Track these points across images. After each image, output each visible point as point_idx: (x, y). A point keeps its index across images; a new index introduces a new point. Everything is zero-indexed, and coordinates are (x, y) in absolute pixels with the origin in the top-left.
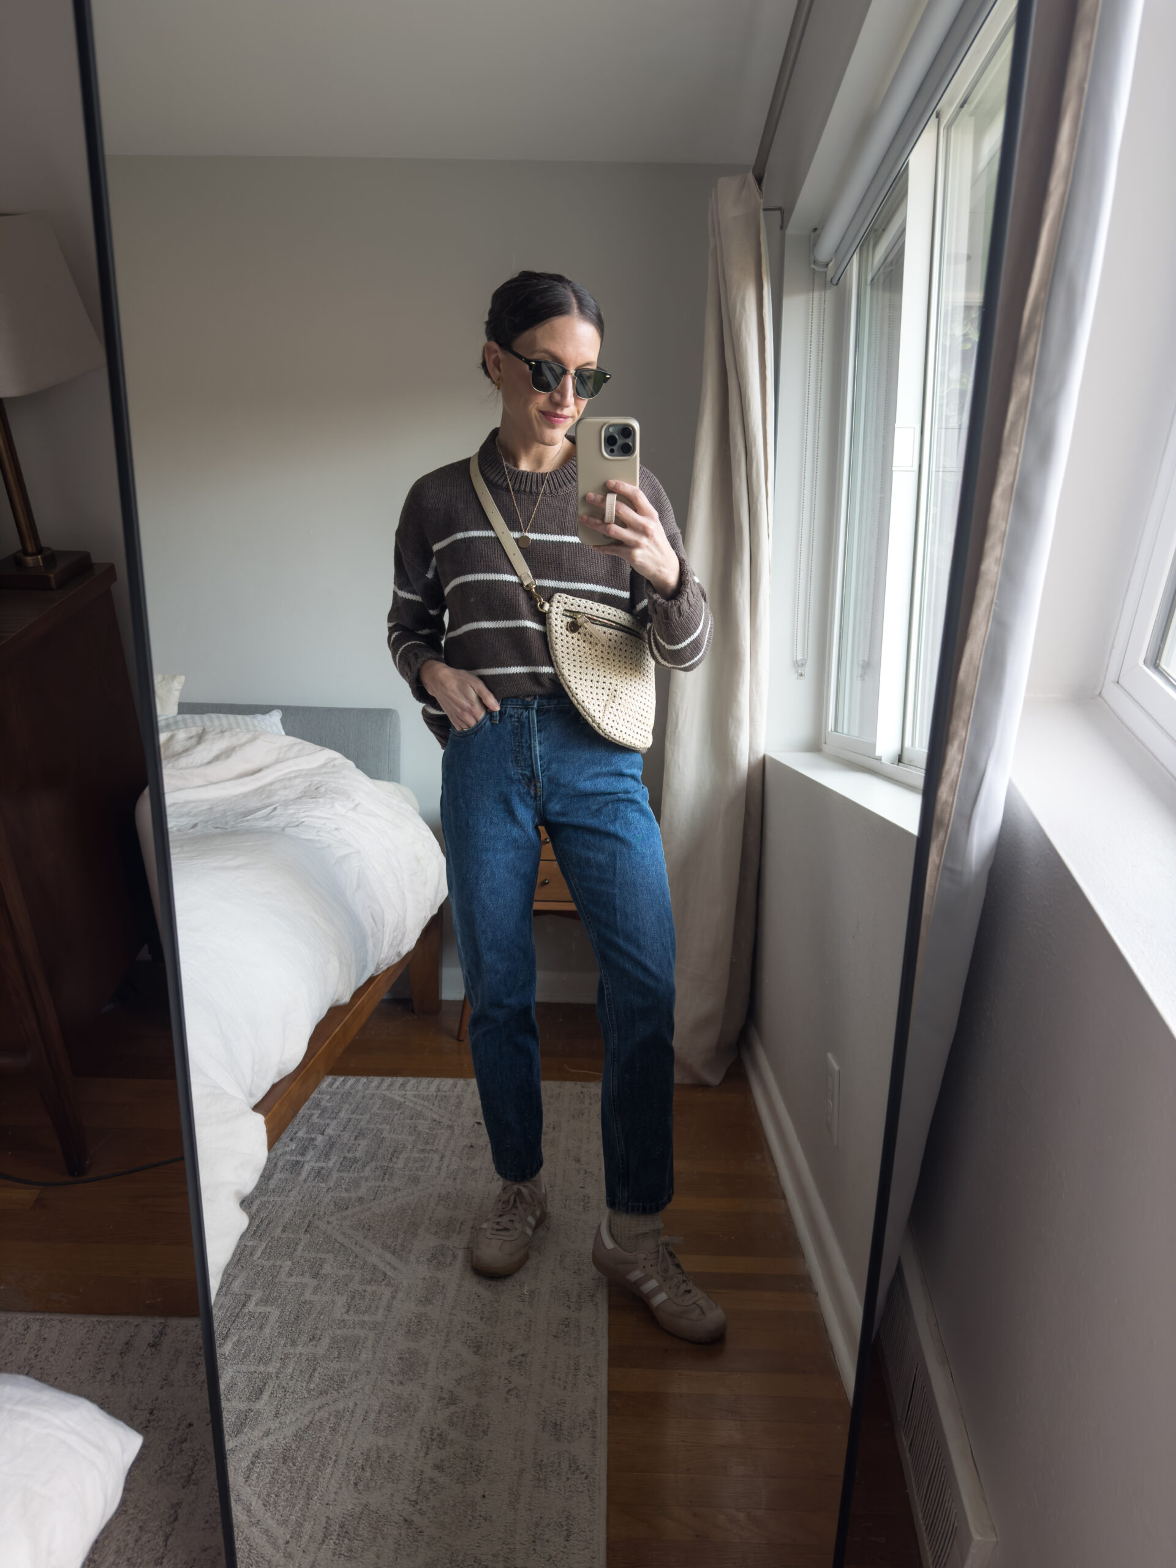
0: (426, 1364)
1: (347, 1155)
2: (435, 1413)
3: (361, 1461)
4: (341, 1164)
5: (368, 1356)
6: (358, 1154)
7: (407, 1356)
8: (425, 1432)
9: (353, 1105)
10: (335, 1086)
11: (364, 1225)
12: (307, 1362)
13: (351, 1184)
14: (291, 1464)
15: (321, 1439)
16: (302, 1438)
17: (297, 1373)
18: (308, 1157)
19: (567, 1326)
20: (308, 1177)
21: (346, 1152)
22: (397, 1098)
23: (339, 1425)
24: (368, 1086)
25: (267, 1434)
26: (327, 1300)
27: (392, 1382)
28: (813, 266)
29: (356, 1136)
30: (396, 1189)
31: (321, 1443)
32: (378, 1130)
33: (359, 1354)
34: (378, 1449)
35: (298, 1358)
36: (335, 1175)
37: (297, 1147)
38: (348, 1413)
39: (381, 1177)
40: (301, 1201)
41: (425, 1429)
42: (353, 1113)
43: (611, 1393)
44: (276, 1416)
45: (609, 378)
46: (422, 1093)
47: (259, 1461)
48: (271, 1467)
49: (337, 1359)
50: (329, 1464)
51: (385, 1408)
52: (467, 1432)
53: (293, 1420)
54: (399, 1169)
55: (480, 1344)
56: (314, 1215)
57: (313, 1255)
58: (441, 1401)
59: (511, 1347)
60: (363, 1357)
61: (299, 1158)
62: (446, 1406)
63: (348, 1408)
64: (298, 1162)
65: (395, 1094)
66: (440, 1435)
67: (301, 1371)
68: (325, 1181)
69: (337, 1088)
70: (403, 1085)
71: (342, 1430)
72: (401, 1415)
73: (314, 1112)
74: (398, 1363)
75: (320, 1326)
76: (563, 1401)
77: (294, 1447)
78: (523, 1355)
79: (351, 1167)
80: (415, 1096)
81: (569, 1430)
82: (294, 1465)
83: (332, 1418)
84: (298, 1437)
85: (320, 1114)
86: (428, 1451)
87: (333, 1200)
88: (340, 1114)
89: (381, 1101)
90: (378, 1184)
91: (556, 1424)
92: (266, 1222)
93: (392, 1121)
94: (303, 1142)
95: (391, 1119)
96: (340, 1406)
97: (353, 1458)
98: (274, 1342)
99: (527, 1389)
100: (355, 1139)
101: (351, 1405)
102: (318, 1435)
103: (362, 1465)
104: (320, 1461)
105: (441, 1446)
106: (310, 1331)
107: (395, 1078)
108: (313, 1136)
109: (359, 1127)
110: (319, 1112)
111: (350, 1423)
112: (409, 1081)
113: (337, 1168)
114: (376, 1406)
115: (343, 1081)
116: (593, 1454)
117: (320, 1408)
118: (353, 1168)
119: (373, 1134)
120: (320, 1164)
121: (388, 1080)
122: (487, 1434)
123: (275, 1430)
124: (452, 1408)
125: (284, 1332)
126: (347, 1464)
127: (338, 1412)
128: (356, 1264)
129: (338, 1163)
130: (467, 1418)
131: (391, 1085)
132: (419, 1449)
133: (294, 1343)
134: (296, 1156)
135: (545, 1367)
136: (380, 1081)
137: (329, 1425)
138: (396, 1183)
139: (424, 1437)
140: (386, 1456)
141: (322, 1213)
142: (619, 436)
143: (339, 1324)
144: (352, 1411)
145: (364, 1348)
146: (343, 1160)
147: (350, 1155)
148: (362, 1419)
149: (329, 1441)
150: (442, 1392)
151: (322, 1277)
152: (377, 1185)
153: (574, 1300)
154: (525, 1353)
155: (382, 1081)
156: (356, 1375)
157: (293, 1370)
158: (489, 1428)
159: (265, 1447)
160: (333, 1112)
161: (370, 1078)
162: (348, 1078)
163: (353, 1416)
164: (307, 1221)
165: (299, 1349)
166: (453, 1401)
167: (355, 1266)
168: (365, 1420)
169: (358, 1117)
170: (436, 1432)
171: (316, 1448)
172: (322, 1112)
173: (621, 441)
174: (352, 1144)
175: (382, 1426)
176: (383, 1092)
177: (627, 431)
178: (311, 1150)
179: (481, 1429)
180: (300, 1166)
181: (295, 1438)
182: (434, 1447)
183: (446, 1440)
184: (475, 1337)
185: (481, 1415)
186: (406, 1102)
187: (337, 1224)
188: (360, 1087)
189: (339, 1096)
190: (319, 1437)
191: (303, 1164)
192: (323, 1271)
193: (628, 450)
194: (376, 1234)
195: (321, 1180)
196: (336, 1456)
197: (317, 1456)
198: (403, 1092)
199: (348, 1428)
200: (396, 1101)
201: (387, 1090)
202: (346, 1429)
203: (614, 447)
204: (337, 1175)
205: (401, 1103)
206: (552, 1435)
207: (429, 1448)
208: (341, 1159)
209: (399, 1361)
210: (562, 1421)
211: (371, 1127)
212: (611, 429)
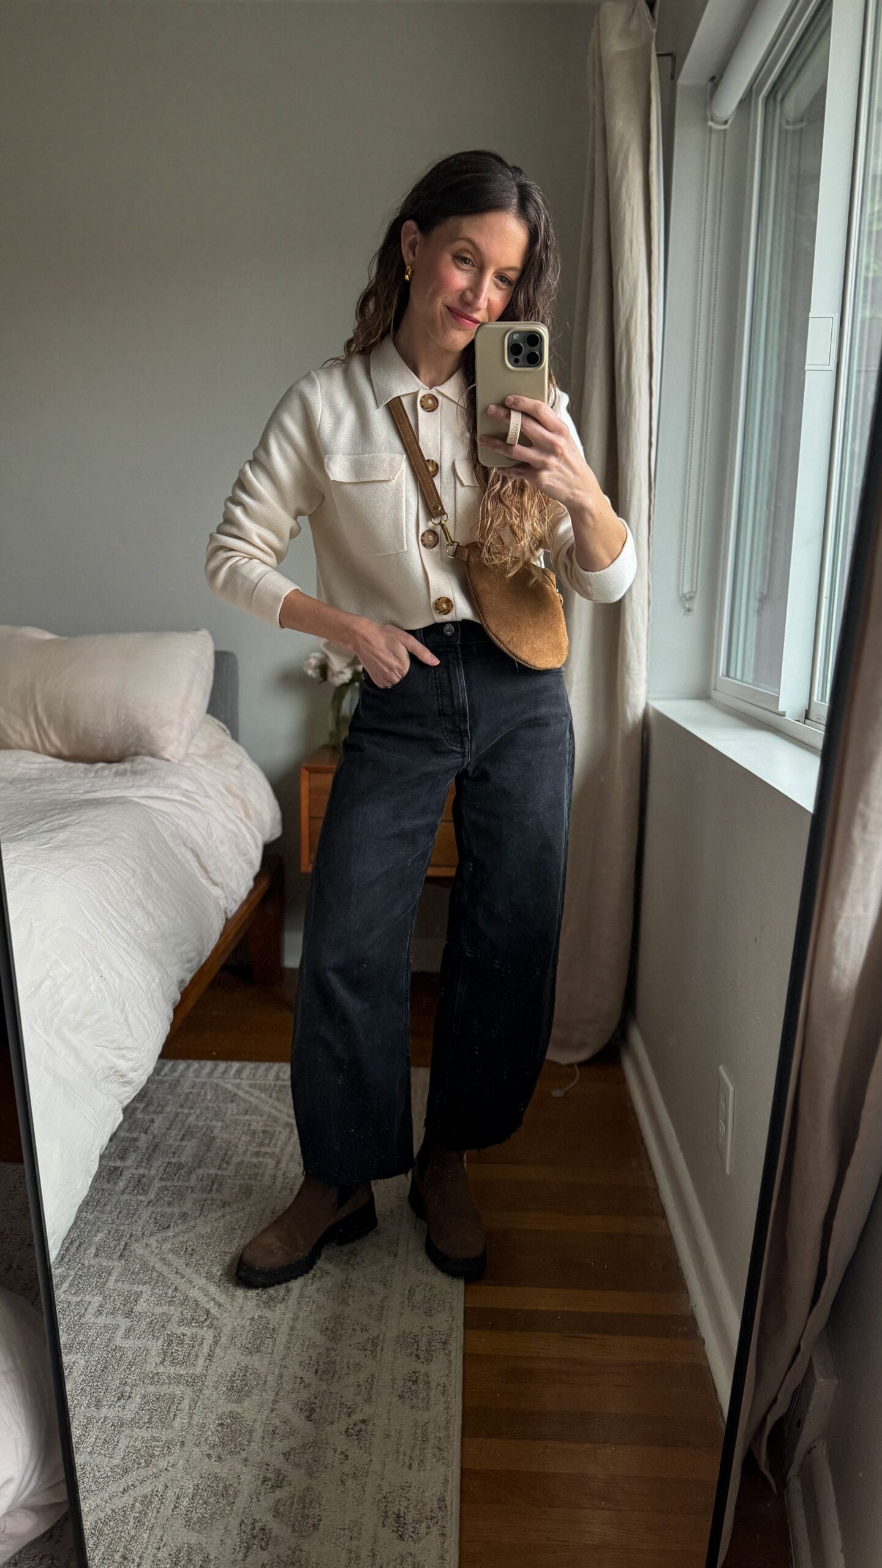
0: (251, 1432)
1: (171, 1160)
2: (258, 1499)
3: (169, 1565)
4: (165, 1170)
5: (184, 1421)
6: (183, 1159)
7: (229, 1421)
8: (246, 1525)
9: (182, 1097)
10: (163, 1073)
11: (187, 1249)
12: (113, 1428)
13: (175, 1196)
15: (123, 1534)
17: (100, 1443)
18: (128, 1162)
19: (415, 1382)
20: (127, 1187)
21: (171, 1155)
22: (230, 1087)
23: (146, 1514)
24: (199, 1072)
26: (140, 1346)
27: (209, 1456)
29: (183, 1136)
30: (225, 1203)
31: (123, 1540)
32: (208, 1128)
33: (174, 1418)
35: (102, 1423)
36: (157, 1184)
37: (116, 1149)
38: (157, 1499)
39: (209, 1188)
40: (118, 1218)
41: (246, 1521)
42: (182, 1106)
43: (464, 1472)
46: (258, 1082)
49: (147, 1425)
51: (200, 1491)
52: (294, 1526)
53: (93, 1508)
54: (230, 1177)
55: (313, 1406)
56: (131, 1236)
57: (127, 1287)
58: (266, 1483)
59: (349, 1411)
60: (177, 1423)
61: (119, 1163)
62: (271, 1490)
63: (157, 1491)
64: (116, 1168)
65: (228, 1083)
66: (263, 1529)
67: (105, 1440)
68: (145, 1192)
69: (166, 1075)
70: (239, 1071)
71: (148, 1522)
72: (217, 1502)
73: (138, 1105)
74: (217, 1431)
75: (130, 1381)
76: (408, 1485)
78: (363, 1421)
79: (175, 1174)
80: (251, 1086)
81: (414, 1525)
83: (137, 1505)
85: (145, 1107)
86: (247, 1552)
87: (154, 1216)
88: (165, 1108)
89: (213, 1092)
90: (204, 1196)
91: (399, 1516)
92: (76, 1245)
93: (224, 1117)
94: (123, 1144)
95: (223, 1115)
96: (147, 1489)
97: (159, 1560)
98: (76, 1402)
99: (366, 1467)
100: (182, 1139)
101: (160, 1487)
102: (120, 1529)
104: (121, 1564)
105: (263, 1545)
106: (119, 1387)
107: (230, 1063)
108: (135, 1135)
109: (186, 1124)
110: (143, 1105)
111: (158, 1512)
113: (160, 1176)
114: (190, 1488)
115: (173, 1066)
117: (125, 1491)
118: (178, 1176)
119: (202, 1133)
120: (141, 1171)
121: (222, 1063)
122: (318, 1529)
124: (279, 1494)
125: (88, 1389)
127: (145, 1496)
128: (175, 1299)
129: (161, 1170)
130: (295, 1506)
131: (225, 1072)
132: (238, 1549)
133: (98, 1405)
134: (115, 1161)
135: (388, 1436)
136: (213, 1066)
137: (134, 1514)
138: (226, 1195)
139: (245, 1532)
140: (198, 1559)
141: (139, 1233)
142: (524, 344)
143: (153, 1378)
144: (162, 1495)
145: (179, 1410)
146: (167, 1166)
147: (174, 1160)
148: (173, 1506)
149: (133, 1537)
150: (268, 1470)
151: (136, 1316)
152: (204, 1198)
153: (424, 1348)
154: (366, 1418)
156: (169, 1444)
157: (96, 1439)
158: (321, 1520)
160: (158, 1105)
161: (202, 1062)
162: (177, 1062)
163: (162, 1503)
164: (123, 1243)
165: (104, 1411)
166: (280, 1483)
167: (174, 1301)
168: (176, 1507)
169: (186, 1111)
170: (258, 1525)
171: (117, 1546)
172: (147, 1106)
173: (526, 349)
174: (179, 1146)
175: (195, 1516)
176: (216, 1081)
177: (534, 339)
178: (132, 1153)
179: (310, 1521)
180: (119, 1173)
181: (93, 1531)
182: (255, 1547)
183: (270, 1537)
184: (309, 1398)
185: (311, 1502)
186: (240, 1093)
187: (157, 1247)
188: (190, 1074)
189: (167, 1085)
190: (122, 1532)
191: (122, 1171)
192: (138, 1309)
193: (534, 360)
194: (200, 1260)
195: (141, 1191)
196: (141, 1558)
197: (117, 1557)
198: (238, 1081)
199: (156, 1518)
200: (230, 1092)
201: (220, 1077)
202: (153, 1520)
203: (520, 357)
204: (159, 1185)
205: (235, 1095)
206: (393, 1531)
207: (248, 1548)
208: (165, 1165)
209: (219, 1428)
210: (406, 1511)
211: (200, 1124)
212: (515, 336)
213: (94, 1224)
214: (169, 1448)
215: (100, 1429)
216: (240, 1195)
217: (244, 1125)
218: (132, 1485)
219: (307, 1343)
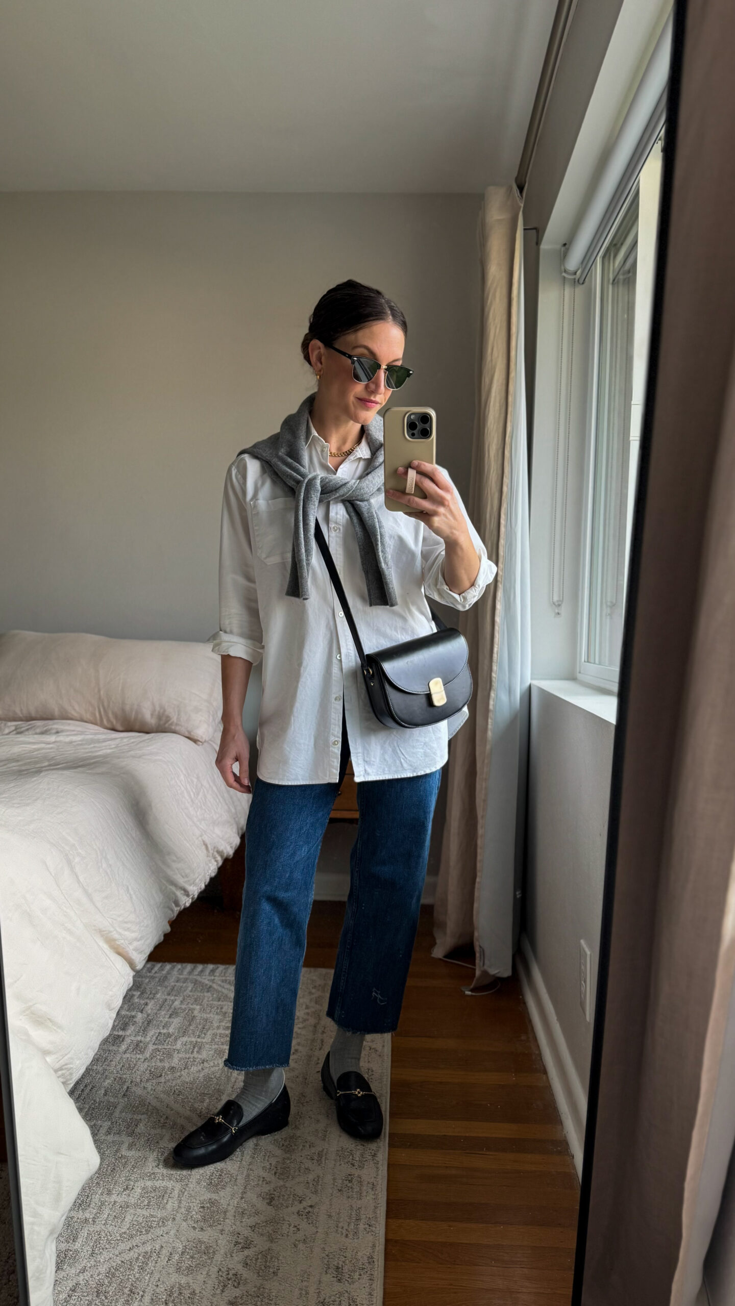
0: (225, 1212)
1: (162, 1031)
2: (232, 1256)
3: (164, 1297)
4: (157, 1038)
5: (174, 1205)
6: (171, 1030)
7: (208, 1205)
8: (223, 1272)
9: (169, 988)
10: (153, 971)
11: (175, 1091)
12: (121, 1209)
13: (165, 1056)
14: (103, 1298)
15: (130, 1276)
16: (113, 1275)
17: (111, 1218)
18: (128, 1032)
19: (350, 1181)
20: (128, 1049)
21: (161, 1028)
22: (207, 982)
23: (147, 1264)
24: (182, 971)
25: (83, 1270)
26: (140, 1155)
27: (194, 1228)
28: (564, 274)
29: (171, 1015)
30: (204, 1060)
31: (130, 1280)
32: (189, 1010)
33: (167, 1203)
34: (180, 1284)
35: (112, 1205)
36: (151, 1047)
37: (119, 1023)
38: (155, 1254)
39: (191, 1050)
40: (121, 1070)
41: (222, 1269)
42: (169, 994)
43: (387, 1241)
44: (92, 1255)
45: (411, 374)
47: (76, 1294)
48: (86, 1300)
49: (147, 1207)
50: (136, 1299)
51: (187, 1250)
52: (258, 1273)
53: (107, 1260)
54: (207, 1044)
55: (273, 1196)
56: (132, 1082)
57: (130, 1116)
58: (237, 1246)
59: (300, 1199)
60: (169, 1206)
61: (121, 1033)
62: (242, 1250)
63: (155, 1249)
64: (119, 1036)
65: (205, 979)
66: (236, 1275)
67: (115, 1216)
68: (142, 1052)
69: (156, 972)
70: (213, 971)
71: (149, 1269)
72: (201, 1257)
73: (135, 993)
74: (200, 1211)
75: (133, 1178)
76: (345, 1248)
77: (106, 1282)
78: (311, 1206)
79: (165, 1041)
80: (223, 981)
81: (349, 1273)
82: (106, 1298)
83: (140, 1257)
84: (111, 1274)
85: (140, 995)
86: (224, 1289)
87: (149, 1069)
88: (156, 995)
89: (193, 984)
90: (187, 1056)
91: (338, 1268)
92: (89, 1088)
93: (202, 1002)
94: (124, 1019)
95: (201, 1001)
96: (148, 1248)
97: (157, 1293)
98: (92, 1191)
99: (313, 1236)
100: (170, 1017)
101: (158, 1247)
102: (128, 1273)
103: (166, 1300)
104: (129, 1295)
105: (236, 1284)
106: (124, 1182)
107: (206, 965)
108: (133, 1014)
109: (173, 1007)
110: (139, 993)
111: (156, 1263)
112: (218, 968)
113: (153, 1042)
114: (180, 1248)
115: (161, 966)
116: (370, 1294)
117: (130, 1249)
118: (167, 1042)
119: (185, 1013)
120: (139, 1038)
121: (200, 967)
122: (277, 1275)
123: (90, 1267)
124: (246, 1252)
125: (101, 1182)
126: (152, 1299)
127: (146, 1253)
128: (166, 1125)
129: (154, 1038)
130: (259, 1261)
131: (202, 971)
132: (216, 1287)
133: (109, 1193)
134: (118, 1031)
135: (330, 1216)
136: (193, 967)
137: (138, 1264)
138: (204, 1055)
139: (221, 1276)
140: (187, 1293)
141: (138, 1080)
142: (419, 422)
143: (150, 1176)
144: (158, 1252)
145: (171, 1197)
146: (158, 1035)
147: (165, 1031)
148: (167, 1259)
149: (137, 1279)
150: (238, 1237)
151: (137, 1136)
153: (357, 1159)
154: (313, 1204)
155: (195, 968)
156: (163, 1221)
157: (108, 1216)
158: (279, 1269)
159: (81, 1282)
160: (151, 993)
161: (184, 965)
162: (164, 964)
163: (159, 1257)
164: (125, 1087)
165: (114, 1197)
166: (247, 1245)
168: (169, 1260)
169: (173, 998)
170: (232, 1272)
171: (126, 1284)
172: (142, 993)
173: (420, 426)
174: (167, 1022)
175: (184, 1266)
176: (195, 977)
177: (425, 418)
178: (131, 1026)
179: (271, 1270)
180: (121, 1040)
181: (107, 1275)
182: (229, 1285)
183: (241, 1279)
184: (269, 1190)
185: (271, 1258)
186: (215, 986)
187: (152, 1089)
188: (175, 972)
189: (157, 979)
190: (129, 1275)
191: (124, 1038)
192: (138, 1130)
193: (426, 434)
194: (185, 1099)
195: (139, 1052)
196: (143, 1292)
197: (126, 1291)
198: (213, 978)
199: (154, 1267)
200: (206, 985)
201: (198, 975)
202: (152, 1268)
203: (415, 432)
204: (153, 1048)
205: (210, 987)
206: (333, 1277)
207: (225, 1286)
208: (157, 1034)
209: (201, 1210)
210: (343, 1264)
211: (183, 1007)
212: (412, 417)
213: (103, 1074)
214: (163, 1222)
215: (111, 1209)
216: (216, 1055)
217: (218, 1008)
218: (136, 1246)
219: (268, 1154)
